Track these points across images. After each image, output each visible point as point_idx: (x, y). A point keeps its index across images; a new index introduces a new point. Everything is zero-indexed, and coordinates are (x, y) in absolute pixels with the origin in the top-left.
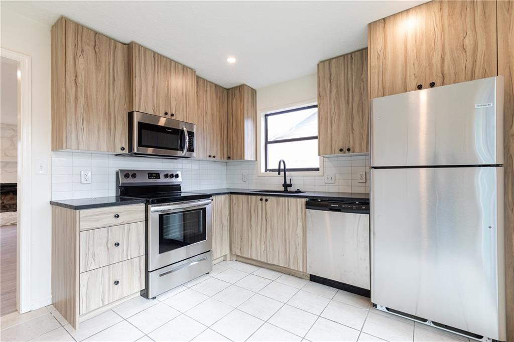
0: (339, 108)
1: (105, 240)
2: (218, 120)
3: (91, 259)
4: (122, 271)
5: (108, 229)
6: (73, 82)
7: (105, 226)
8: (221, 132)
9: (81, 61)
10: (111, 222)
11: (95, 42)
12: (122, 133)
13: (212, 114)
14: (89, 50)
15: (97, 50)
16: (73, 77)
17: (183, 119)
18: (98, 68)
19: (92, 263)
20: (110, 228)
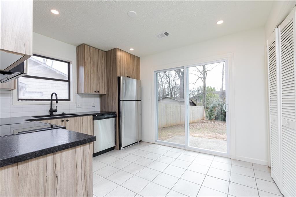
0: (94, 72)
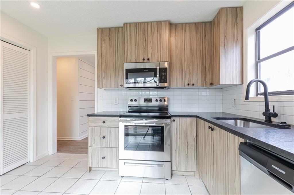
1: (99, 134)
2: (198, 52)
3: (93, 142)
4: (107, 153)
5: (100, 129)
6: (101, 56)
7: (99, 126)
8: (203, 62)
9: (104, 45)
10: (101, 125)
11: (109, 33)
12: (122, 77)
13: (191, 50)
14: (107, 39)
15: (110, 37)
16: (101, 54)
17: (158, 60)
18: (110, 46)
19: (93, 143)
20: (101, 128)
